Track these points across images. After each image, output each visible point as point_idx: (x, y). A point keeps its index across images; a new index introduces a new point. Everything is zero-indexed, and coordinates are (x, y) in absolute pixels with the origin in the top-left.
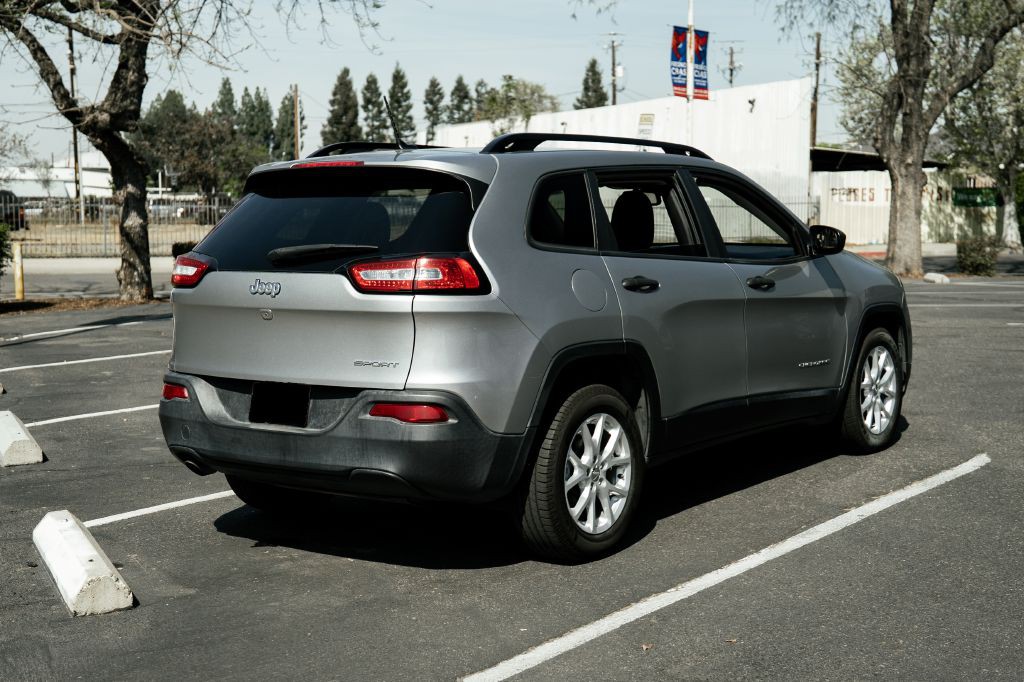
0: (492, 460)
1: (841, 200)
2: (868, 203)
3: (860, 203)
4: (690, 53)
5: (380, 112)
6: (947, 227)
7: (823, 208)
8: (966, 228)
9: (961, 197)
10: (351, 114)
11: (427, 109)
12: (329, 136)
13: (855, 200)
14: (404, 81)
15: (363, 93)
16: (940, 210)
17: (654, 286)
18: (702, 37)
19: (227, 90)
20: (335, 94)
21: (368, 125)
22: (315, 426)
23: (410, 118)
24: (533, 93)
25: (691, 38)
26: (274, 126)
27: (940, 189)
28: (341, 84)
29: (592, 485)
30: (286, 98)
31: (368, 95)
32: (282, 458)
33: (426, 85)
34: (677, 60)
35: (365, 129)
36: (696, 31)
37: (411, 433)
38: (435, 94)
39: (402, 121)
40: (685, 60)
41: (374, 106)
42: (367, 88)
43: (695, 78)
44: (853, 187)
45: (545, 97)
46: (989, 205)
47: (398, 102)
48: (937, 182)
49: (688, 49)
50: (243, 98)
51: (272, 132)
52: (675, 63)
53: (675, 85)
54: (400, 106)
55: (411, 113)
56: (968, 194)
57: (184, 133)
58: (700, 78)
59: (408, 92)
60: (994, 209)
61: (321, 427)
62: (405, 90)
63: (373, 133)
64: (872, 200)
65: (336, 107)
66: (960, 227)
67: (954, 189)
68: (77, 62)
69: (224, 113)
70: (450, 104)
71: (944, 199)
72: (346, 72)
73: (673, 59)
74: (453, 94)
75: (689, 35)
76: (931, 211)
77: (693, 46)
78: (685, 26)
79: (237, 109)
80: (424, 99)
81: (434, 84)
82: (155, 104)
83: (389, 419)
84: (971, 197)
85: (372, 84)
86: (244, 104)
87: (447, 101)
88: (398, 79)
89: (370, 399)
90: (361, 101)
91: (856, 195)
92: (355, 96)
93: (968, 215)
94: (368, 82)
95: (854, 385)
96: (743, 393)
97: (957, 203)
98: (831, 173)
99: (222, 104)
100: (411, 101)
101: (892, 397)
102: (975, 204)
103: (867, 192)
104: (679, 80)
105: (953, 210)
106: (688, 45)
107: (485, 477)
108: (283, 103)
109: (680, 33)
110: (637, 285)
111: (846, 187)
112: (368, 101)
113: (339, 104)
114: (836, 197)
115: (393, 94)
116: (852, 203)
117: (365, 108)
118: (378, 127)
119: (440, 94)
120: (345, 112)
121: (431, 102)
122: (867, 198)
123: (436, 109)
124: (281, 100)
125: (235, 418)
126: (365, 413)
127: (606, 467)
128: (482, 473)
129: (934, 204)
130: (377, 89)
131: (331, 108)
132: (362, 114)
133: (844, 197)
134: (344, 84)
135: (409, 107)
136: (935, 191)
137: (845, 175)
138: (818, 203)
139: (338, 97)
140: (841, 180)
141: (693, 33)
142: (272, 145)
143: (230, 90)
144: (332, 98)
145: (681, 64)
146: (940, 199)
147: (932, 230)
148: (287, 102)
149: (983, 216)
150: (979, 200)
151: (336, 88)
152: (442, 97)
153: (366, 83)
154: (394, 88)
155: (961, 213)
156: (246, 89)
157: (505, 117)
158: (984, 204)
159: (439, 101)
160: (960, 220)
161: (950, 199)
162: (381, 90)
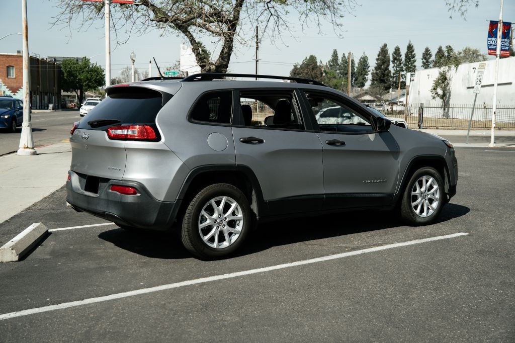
0: (158, 212)
4: (500, 34)
5: (400, 64)
10: (386, 64)
11: (423, 62)
12: (375, 75)
14: (413, 49)
15: (393, 55)
17: (261, 141)
18: (507, 26)
19: (335, 54)
20: (379, 56)
21: (394, 70)
22: (99, 194)
23: (415, 66)
24: (473, 54)
25: (500, 27)
26: (355, 71)
28: (382, 51)
29: (218, 227)
30: (361, 58)
31: (395, 56)
33: (423, 51)
34: (492, 37)
35: (393, 72)
36: (503, 22)
37: (121, 198)
38: (427, 55)
39: (411, 68)
40: (496, 37)
41: (397, 62)
42: (395, 53)
43: (502, 46)
45: (480, 55)
47: (410, 59)
49: (498, 31)
50: (342, 58)
51: (354, 73)
52: (490, 39)
53: (489, 49)
54: (410, 61)
55: (415, 64)
57: (300, 74)
58: (504, 46)
59: (414, 54)
61: (101, 194)
62: (413, 54)
63: (396, 73)
65: (379, 62)
68: (259, 44)
69: (334, 65)
70: (434, 59)
72: (385, 45)
73: (488, 37)
74: (436, 55)
75: (499, 25)
77: (501, 30)
78: (498, 20)
79: (339, 63)
80: (422, 57)
81: (427, 50)
82: (305, 61)
83: (115, 192)
85: (397, 51)
86: (342, 60)
87: (433, 58)
88: (410, 48)
89: (111, 183)
90: (391, 59)
92: (389, 57)
94: (395, 50)
95: (406, 193)
96: (322, 192)
99: (333, 61)
100: (416, 58)
101: (437, 200)
104: (492, 47)
106: (498, 29)
107: (155, 219)
108: (360, 60)
109: (493, 25)
110: (248, 141)
112: (395, 59)
113: (381, 60)
115: (407, 56)
117: (393, 62)
118: (399, 71)
119: (430, 55)
120: (383, 63)
121: (425, 59)
123: (427, 62)
124: (359, 59)
125: (82, 189)
126: (109, 189)
127: (227, 220)
128: (153, 218)
130: (399, 53)
131: (377, 62)
132: (391, 65)
134: (384, 51)
135: (415, 61)
139: (380, 57)
141: (502, 24)
142: (354, 79)
143: (337, 54)
144: (377, 57)
145: (494, 39)
148: (362, 60)
151: (380, 53)
152: (431, 56)
153: (394, 51)
154: (407, 52)
156: (344, 54)
157: (445, 66)
159: (429, 58)
162: (401, 53)
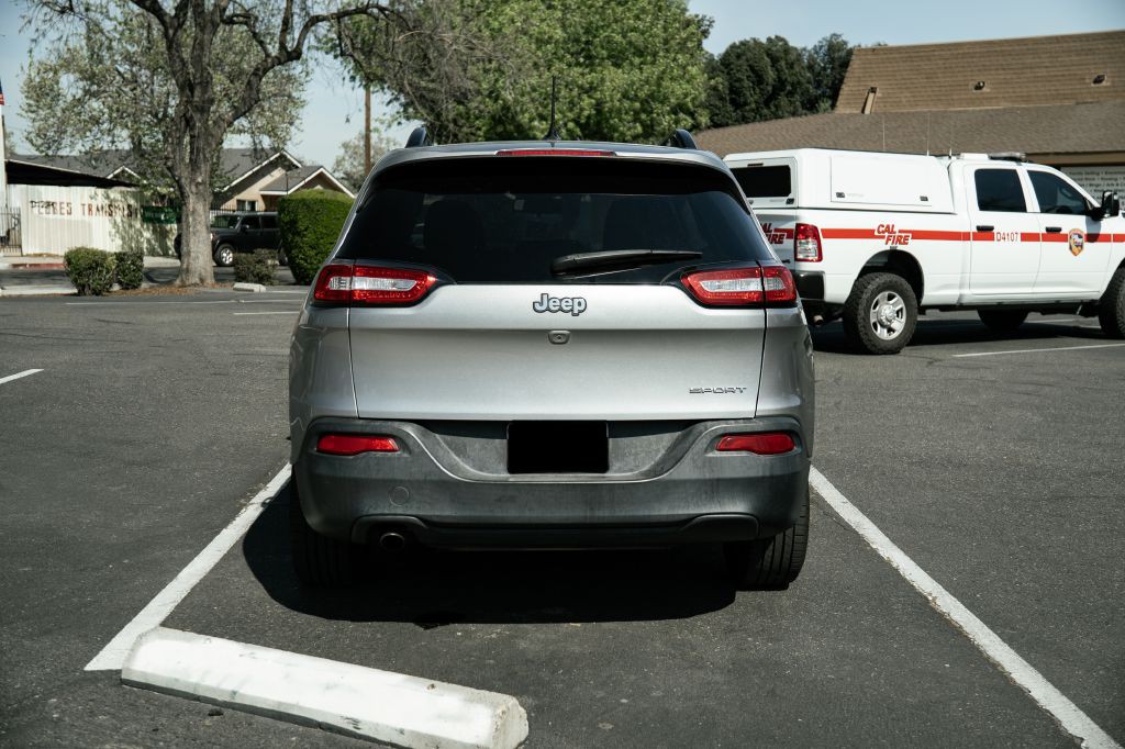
1: (40, 213)
2: (66, 217)
3: (58, 216)
6: (138, 241)
7: (23, 220)
8: (153, 242)
9: (148, 214)
13: (54, 213)
16: (131, 226)
22: (620, 470)
27: (129, 206)
32: (588, 514)
44: (52, 200)
46: (172, 222)
48: (126, 200)
56: (154, 212)
60: (175, 226)
61: (631, 470)
64: (70, 213)
66: (149, 241)
67: (142, 206)
71: (133, 216)
76: (124, 228)
83: (744, 453)
84: (157, 215)
89: (720, 432)
91: (54, 209)
93: (154, 231)
97: (145, 220)
98: (30, 186)
102: (159, 220)
103: (64, 206)
105: (142, 226)
111: (44, 200)
114: (36, 210)
116: (51, 216)
122: (64, 211)
125: (481, 470)
126: (712, 449)
129: (125, 220)
133: (43, 210)
136: (126, 207)
137: (42, 188)
138: (19, 215)
140: (40, 194)
146: (130, 215)
147: (124, 243)
149: (167, 232)
150: (163, 218)
155: (148, 229)
158: (168, 221)
160: (147, 235)
161: (139, 216)
